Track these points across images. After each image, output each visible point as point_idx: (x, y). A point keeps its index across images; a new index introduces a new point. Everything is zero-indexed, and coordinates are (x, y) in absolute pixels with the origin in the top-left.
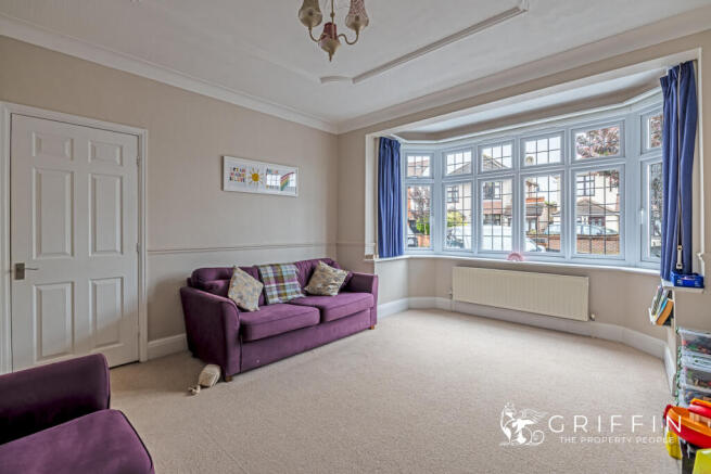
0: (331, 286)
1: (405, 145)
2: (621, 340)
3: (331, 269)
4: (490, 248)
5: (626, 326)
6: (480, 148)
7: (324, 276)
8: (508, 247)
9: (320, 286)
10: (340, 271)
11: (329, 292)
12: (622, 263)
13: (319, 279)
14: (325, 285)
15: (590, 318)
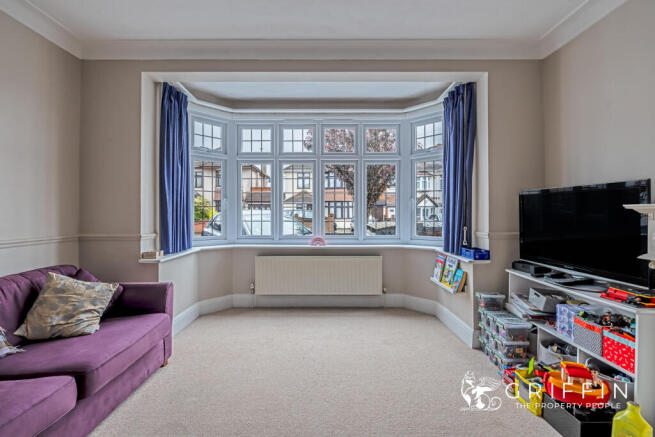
0: (83, 316)
1: (193, 105)
2: (401, 305)
3: (80, 285)
4: (259, 234)
5: (406, 293)
6: (282, 127)
7: (66, 301)
8: (267, 231)
9: (56, 320)
10: (100, 286)
11: (81, 328)
12: (399, 241)
13: (53, 307)
14: (69, 316)
15: (384, 292)
